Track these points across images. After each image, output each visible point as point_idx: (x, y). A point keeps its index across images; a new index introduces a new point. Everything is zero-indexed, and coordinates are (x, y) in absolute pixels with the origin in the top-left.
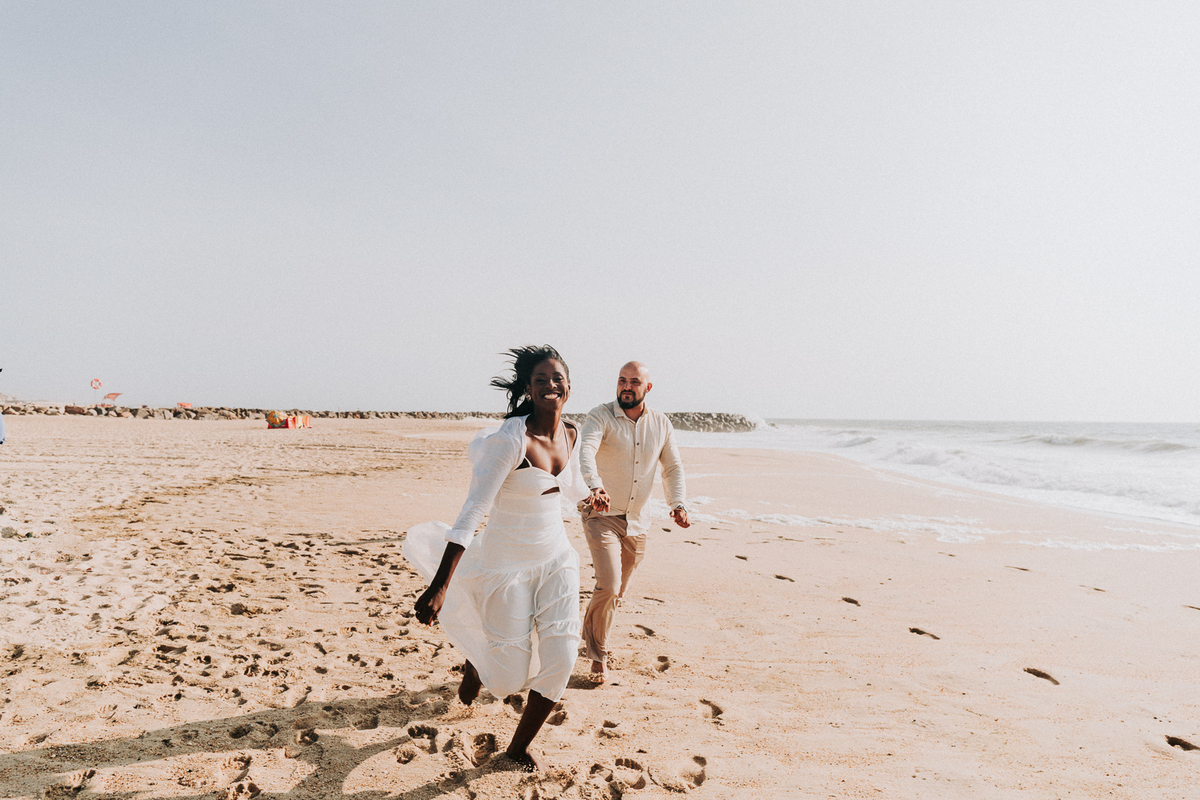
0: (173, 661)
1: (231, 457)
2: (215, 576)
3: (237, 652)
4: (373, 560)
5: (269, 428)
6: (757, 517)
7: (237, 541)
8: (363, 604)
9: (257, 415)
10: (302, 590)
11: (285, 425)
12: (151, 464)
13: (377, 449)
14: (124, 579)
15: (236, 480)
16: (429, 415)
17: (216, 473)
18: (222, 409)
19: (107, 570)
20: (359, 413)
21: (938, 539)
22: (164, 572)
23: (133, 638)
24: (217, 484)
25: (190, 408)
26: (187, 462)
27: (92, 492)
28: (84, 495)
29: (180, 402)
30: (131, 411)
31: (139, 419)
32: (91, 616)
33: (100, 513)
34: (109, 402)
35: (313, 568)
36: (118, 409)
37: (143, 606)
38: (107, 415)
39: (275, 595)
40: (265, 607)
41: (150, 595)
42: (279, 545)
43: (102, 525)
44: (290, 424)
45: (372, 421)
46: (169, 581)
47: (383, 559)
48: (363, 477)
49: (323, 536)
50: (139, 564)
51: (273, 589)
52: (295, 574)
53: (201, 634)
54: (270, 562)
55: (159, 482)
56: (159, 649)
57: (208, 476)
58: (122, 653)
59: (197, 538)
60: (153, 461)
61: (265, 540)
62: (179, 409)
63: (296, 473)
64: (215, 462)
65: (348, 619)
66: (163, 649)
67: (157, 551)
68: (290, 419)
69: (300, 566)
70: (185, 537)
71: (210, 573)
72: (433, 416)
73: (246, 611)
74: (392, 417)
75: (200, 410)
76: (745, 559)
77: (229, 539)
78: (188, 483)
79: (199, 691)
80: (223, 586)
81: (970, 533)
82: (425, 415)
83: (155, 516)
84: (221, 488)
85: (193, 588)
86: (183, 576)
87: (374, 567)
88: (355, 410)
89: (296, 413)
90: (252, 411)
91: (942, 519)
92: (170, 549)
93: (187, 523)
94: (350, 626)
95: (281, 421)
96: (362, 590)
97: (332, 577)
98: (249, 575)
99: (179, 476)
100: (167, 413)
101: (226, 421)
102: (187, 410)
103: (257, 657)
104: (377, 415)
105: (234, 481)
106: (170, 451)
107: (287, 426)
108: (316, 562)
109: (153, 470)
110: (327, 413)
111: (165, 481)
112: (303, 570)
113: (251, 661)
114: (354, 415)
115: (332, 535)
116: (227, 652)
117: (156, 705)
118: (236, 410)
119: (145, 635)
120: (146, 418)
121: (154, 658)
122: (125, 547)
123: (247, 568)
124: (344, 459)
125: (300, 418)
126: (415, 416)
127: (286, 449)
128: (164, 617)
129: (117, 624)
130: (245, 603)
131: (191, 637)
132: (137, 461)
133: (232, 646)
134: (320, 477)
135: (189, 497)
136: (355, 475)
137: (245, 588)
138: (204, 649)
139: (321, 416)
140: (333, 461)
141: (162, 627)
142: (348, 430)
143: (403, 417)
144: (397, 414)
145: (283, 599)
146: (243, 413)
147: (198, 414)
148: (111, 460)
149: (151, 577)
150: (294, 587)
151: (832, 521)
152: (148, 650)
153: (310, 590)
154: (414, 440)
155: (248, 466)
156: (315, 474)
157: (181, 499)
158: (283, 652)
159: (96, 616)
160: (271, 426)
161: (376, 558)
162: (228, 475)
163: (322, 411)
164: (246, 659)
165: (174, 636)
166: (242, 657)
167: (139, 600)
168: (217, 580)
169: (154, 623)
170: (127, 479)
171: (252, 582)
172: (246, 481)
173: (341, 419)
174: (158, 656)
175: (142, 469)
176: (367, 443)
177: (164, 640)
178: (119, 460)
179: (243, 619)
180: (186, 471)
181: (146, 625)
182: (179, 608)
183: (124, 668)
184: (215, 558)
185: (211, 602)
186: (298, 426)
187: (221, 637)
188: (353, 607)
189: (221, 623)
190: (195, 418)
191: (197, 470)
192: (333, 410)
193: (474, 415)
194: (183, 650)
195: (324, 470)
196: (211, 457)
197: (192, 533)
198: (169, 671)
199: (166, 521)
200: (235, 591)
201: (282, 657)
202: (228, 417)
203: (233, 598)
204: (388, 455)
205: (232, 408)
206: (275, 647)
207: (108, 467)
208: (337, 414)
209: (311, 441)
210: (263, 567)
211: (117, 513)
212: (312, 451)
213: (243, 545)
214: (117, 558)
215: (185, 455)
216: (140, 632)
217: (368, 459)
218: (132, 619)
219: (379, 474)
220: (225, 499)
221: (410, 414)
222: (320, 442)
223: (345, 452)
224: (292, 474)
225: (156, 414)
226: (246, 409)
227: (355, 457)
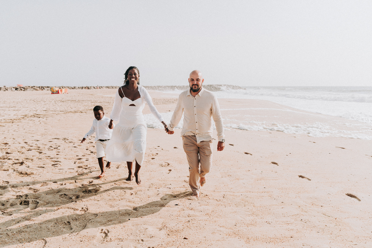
1: (34, 106)
3: (18, 194)
8: (76, 169)
9: (48, 89)
13: (92, 101)
16: (114, 87)
17: (27, 113)
18: (34, 87)
24: (26, 118)
25: (22, 86)
26: (16, 109)
31: (2, 91)
39: (40, 166)
44: (60, 92)
45: (92, 90)
48: (85, 113)
49: (64, 139)
51: (40, 163)
52: (50, 156)
53: (6, 185)
54: (40, 151)
55: (4, 117)
57: (23, 114)
62: (17, 87)
63: (59, 112)
64: (27, 108)
68: (60, 90)
73: (27, 174)
74: (100, 88)
75: (25, 87)
76: (233, 145)
78: (15, 117)
80: (19, 163)
82: (112, 87)
84: (28, 119)
88: (86, 86)
89: (63, 88)
90: (46, 87)
95: (56, 91)
96: (77, 163)
97: (65, 157)
98: (31, 157)
99: (12, 115)
100: (13, 88)
101: (36, 91)
102: (20, 87)
104: (94, 88)
105: (33, 116)
106: (11, 104)
107: (58, 93)
110: (75, 88)
111: (6, 117)
114: (85, 88)
115: (68, 138)
116: (14, 193)
118: (39, 87)
120: (5, 91)
123: (30, 154)
124: (78, 106)
125: (63, 90)
126: (109, 88)
127: (57, 102)
130: (27, 170)
134: (68, 114)
135: (14, 123)
136: (82, 112)
137: (28, 163)
139: (73, 88)
140: (74, 106)
142: (82, 94)
143: (104, 89)
144: (102, 87)
145: (43, 167)
146: (42, 88)
147: (25, 89)
150: (49, 162)
153: (55, 163)
154: (108, 97)
155: (40, 110)
156: (66, 112)
157: (11, 124)
160: (53, 93)
162: (31, 113)
163: (73, 86)
166: (20, 196)
168: (17, 160)
171: (32, 160)
172: (38, 116)
173: (80, 90)
180: (15, 112)
186: (63, 92)
187: (13, 186)
188: (72, 171)
190: (24, 91)
191: (19, 112)
192: (77, 86)
195: (70, 111)
196: (26, 106)
200: (24, 165)
202: (36, 90)
203: (22, 168)
206: (35, 191)
208: (79, 87)
209: (67, 99)
210: (38, 153)
212: (67, 103)
215: (16, 106)
220: (28, 124)
221: (107, 87)
222: (71, 99)
223: (79, 103)
224: (57, 112)
225: (8, 89)
226: (44, 86)
227: (83, 105)
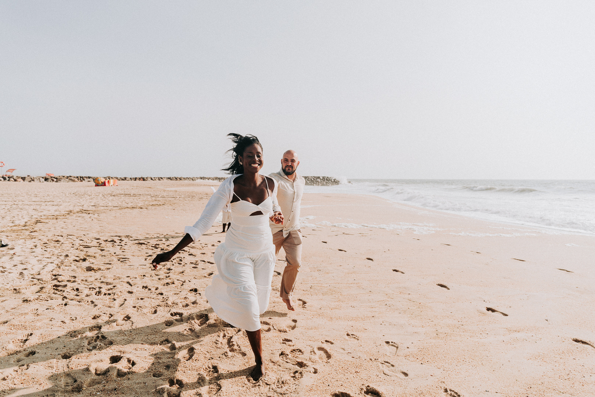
0: (61, 291)
1: (78, 201)
2: (77, 255)
3: (90, 286)
4: (152, 246)
5: (96, 186)
6: (334, 225)
7: (85, 239)
8: (148, 265)
9: (89, 180)
10: (119, 260)
11: (104, 184)
12: (37, 204)
13: (152, 196)
14: (32, 257)
15: (81, 211)
17: (71, 208)
18: (70, 176)
19: (23, 253)
20: (142, 178)
21: (415, 233)
22: (51, 254)
23: (41, 282)
24: (72, 214)
26: (55, 203)
27: (8, 218)
28: (5, 220)
29: (48, 173)
30: (22, 178)
31: (26, 182)
32: (19, 273)
33: (15, 228)
34: (9, 174)
35: (124, 251)
36: (15, 177)
37: (43, 269)
38: (9, 180)
39: (106, 262)
40: (102, 268)
41: (46, 264)
42: (106, 241)
43: (17, 234)
44: (107, 183)
45: (149, 182)
46: (54, 258)
47: (157, 246)
48: (145, 209)
49: (127, 236)
50: (39, 250)
51: (105, 260)
52: (115, 253)
53: (74, 280)
54: (102, 249)
55: (42, 213)
56: (54, 286)
57: (67, 210)
58: (37, 288)
59: (65, 239)
60: (37, 203)
61: (99, 239)
62: (47, 177)
63: (112, 208)
64: (69, 203)
65: (142, 272)
66: (55, 286)
67: (46, 245)
68: (106, 181)
69: (117, 250)
70: (59, 238)
71: (73, 254)
72: (180, 179)
73: (93, 269)
74: (159, 180)
75: (58, 177)
76: (326, 243)
77: (81, 239)
78: (57, 213)
79: (74, 302)
80: (81, 259)
81: (429, 230)
82: (176, 179)
83: (43, 229)
84: (75, 215)
85: (66, 260)
86: (60, 256)
87: (153, 250)
88: (140, 177)
89: (109, 178)
90: (86, 177)
91: (418, 224)
92: (53, 244)
93: (59, 232)
94: (143, 274)
95: (102, 183)
96: (148, 260)
97: (133, 254)
98: (93, 254)
99: (52, 210)
100: (41, 179)
102: (51, 177)
103: (100, 288)
104: (152, 179)
105: (81, 212)
106: (46, 198)
107: (105, 185)
108: (125, 248)
109: (38, 207)
110: (125, 178)
111: (45, 213)
112: (119, 252)
113: (98, 290)
114: (140, 179)
115: (132, 236)
116: (86, 286)
117: (56, 308)
118: (78, 177)
119: (47, 280)
120: (30, 181)
121: (52, 289)
122: (30, 244)
123: (91, 251)
124: (136, 201)
125: (111, 181)
126: (171, 179)
127: (106, 197)
128: (54, 273)
129: (32, 276)
130: (92, 266)
131: (68, 281)
132: (29, 203)
133: (88, 284)
134: (124, 210)
135: (58, 220)
136: (141, 208)
137: (92, 260)
138: (75, 285)
139: (122, 180)
140: (130, 201)
141: (54, 277)
142: (137, 186)
143: (165, 180)
144: (162, 178)
145: (110, 264)
146: (82, 179)
147: (58, 179)
148: (15, 203)
149: (45, 256)
150: (115, 259)
151: (369, 226)
152: (49, 287)
153: (123, 260)
154: (171, 191)
155: (87, 205)
156: (121, 208)
157: (55, 221)
158: (112, 285)
159: (21, 273)
160: (97, 185)
161: (153, 246)
162: (77, 209)
163: (123, 177)
164: (95, 289)
165: (60, 280)
166: (93, 288)
167: (41, 266)
168: (78, 257)
169: (50, 275)
170: (26, 212)
171: (95, 257)
172: (86, 212)
173: (133, 181)
174: (54, 289)
175: (32, 207)
176: (147, 193)
177: (55, 282)
178: (19, 203)
179: (92, 273)
180: (55, 208)
181: (46, 276)
182: (61, 269)
183: (39, 294)
184: (76, 247)
185: (76, 266)
186: (111, 185)
187: (82, 280)
188: (144, 267)
189: (81, 275)
190: (56, 182)
191: (61, 207)
192: (129, 176)
193: (201, 178)
194: (66, 286)
195: (126, 206)
196: (67, 200)
197: (62, 236)
198: (60, 294)
199: (49, 231)
200: (87, 261)
201: (112, 287)
202: (73, 181)
203: (86, 264)
204: (158, 199)
205: (76, 176)
206: (108, 284)
207: (14, 206)
208: (131, 178)
209: (118, 192)
210: (100, 251)
211: (24, 228)
212: (119, 197)
213: (88, 241)
214: (27, 248)
215: (54, 200)
216: (44, 279)
217: (148, 201)
218: (39, 274)
219: (153, 208)
220: (77, 221)
221: (168, 178)
222: (123, 193)
223: (136, 197)
224: (110, 208)
225: (35, 180)
226: (83, 176)
227: (141, 199)
